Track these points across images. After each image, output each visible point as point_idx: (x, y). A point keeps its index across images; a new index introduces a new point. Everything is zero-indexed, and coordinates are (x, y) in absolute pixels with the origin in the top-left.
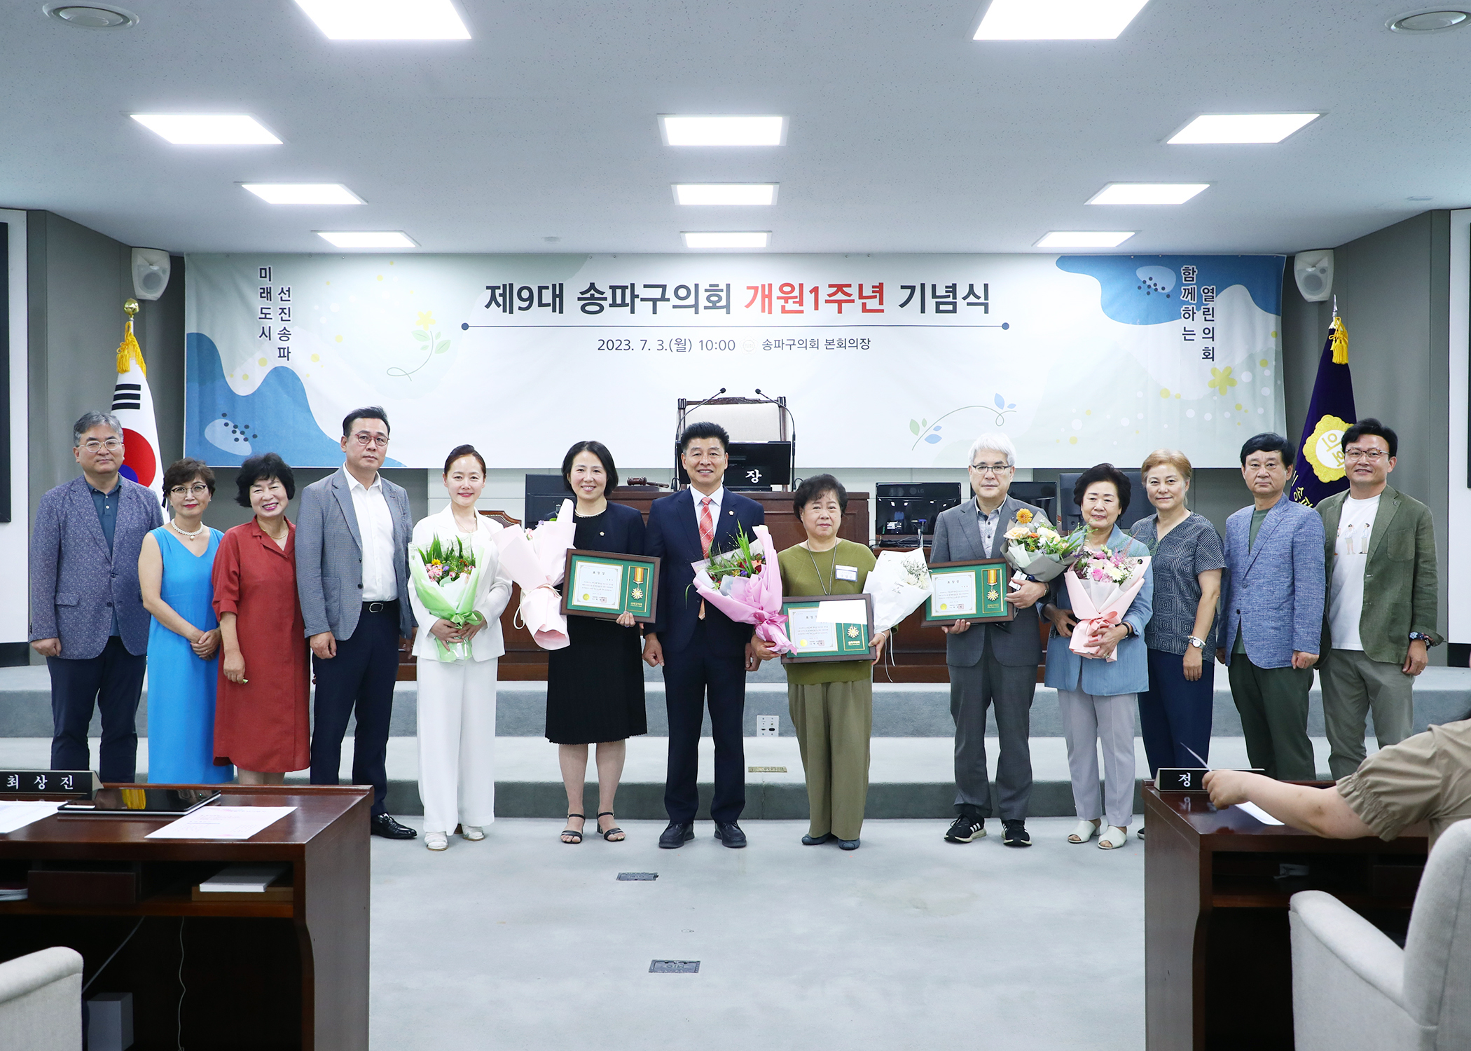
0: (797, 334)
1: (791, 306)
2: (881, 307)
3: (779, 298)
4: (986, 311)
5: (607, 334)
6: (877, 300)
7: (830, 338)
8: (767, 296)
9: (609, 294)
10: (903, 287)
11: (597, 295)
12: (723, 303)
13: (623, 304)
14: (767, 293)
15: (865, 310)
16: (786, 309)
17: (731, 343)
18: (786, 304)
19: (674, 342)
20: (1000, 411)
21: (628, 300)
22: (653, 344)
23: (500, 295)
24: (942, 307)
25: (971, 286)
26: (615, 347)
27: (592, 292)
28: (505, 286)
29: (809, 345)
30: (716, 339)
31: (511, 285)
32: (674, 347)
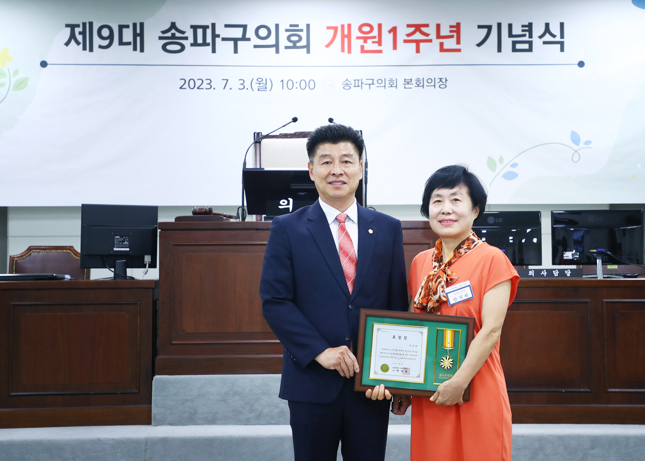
0: (376, 73)
1: (370, 45)
2: (458, 47)
3: (358, 38)
4: (562, 50)
5: (189, 73)
6: (454, 40)
7: (408, 78)
8: (346, 36)
9: (189, 33)
10: (480, 27)
11: (178, 35)
12: (303, 43)
13: (205, 44)
14: (346, 33)
15: (442, 49)
16: (366, 49)
17: (312, 82)
18: (365, 44)
19: (255, 81)
20: (576, 147)
21: (209, 40)
22: (234, 83)
23: (80, 33)
24: (518, 46)
25: (547, 25)
26: (197, 86)
27: (173, 31)
28: (84, 24)
29: (387, 85)
30: (297, 79)
31: (91, 24)
32: (256, 87)
